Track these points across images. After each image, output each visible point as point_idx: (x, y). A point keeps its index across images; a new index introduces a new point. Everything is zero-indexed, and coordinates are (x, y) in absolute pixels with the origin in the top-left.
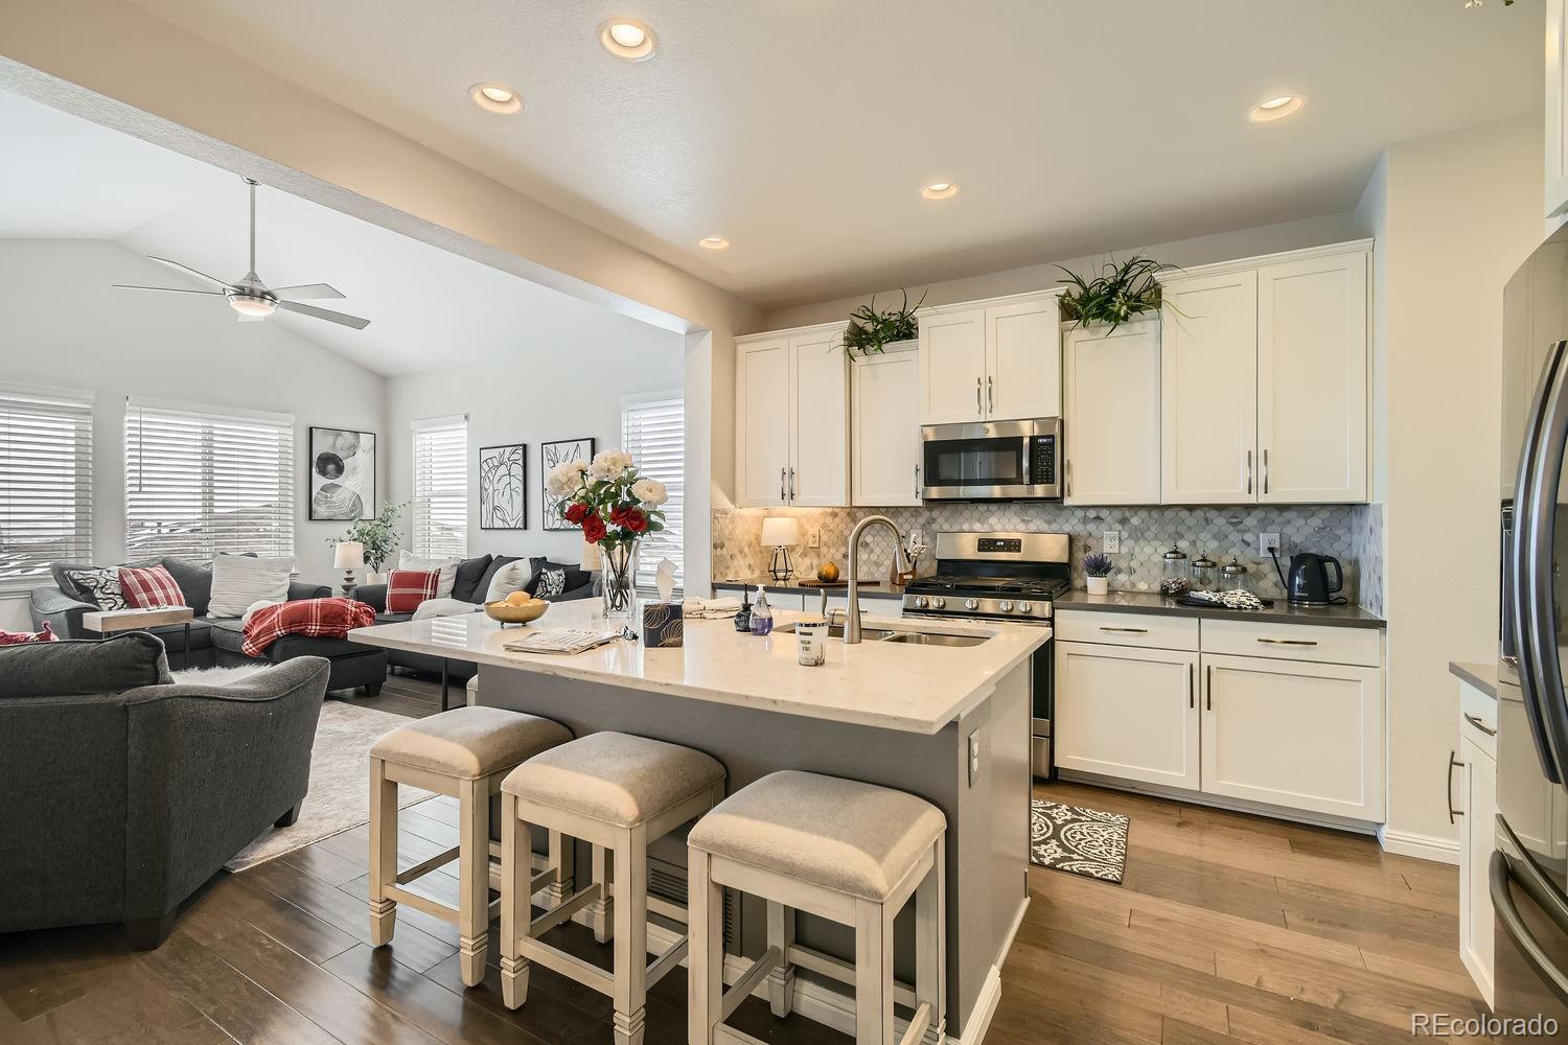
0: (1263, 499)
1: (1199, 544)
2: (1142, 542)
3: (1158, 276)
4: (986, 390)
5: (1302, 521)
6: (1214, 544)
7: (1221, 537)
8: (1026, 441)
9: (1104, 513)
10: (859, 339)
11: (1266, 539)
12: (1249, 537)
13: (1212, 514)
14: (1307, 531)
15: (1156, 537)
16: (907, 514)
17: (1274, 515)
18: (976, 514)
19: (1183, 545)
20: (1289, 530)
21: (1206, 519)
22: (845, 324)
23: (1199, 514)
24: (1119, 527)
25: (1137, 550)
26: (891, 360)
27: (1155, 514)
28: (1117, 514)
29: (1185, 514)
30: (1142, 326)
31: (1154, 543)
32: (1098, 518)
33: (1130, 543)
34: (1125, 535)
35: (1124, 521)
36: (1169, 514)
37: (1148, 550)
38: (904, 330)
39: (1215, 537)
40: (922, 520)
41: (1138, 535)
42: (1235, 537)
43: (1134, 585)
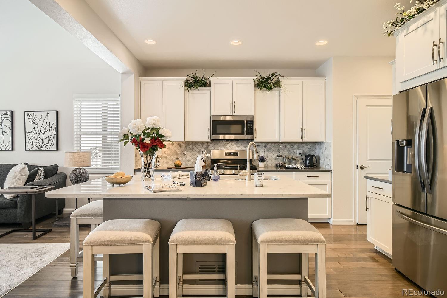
0: (304, 140)
1: (284, 153)
2: (270, 153)
3: (280, 79)
4: (233, 106)
5: (306, 147)
6: (287, 153)
7: (289, 151)
8: (245, 122)
9: (260, 144)
10: (189, 85)
11: (299, 151)
12: (295, 151)
13: (287, 145)
14: (307, 149)
15: (273, 151)
16: (199, 144)
17: (300, 145)
18: (223, 144)
19: (281, 153)
20: (303, 149)
21: (286, 146)
22: (185, 79)
23: (284, 144)
24: (264, 148)
25: (269, 155)
26: (201, 93)
27: (273, 144)
28: (264, 144)
29: (280, 144)
30: (275, 91)
31: (273, 153)
32: (258, 146)
33: (267, 153)
34: (266, 150)
35: (265, 146)
36: (277, 144)
37: (272, 154)
38: (205, 83)
39: (287, 151)
40: (204, 146)
41: (269, 150)
42: (292, 151)
43: (268, 165)
